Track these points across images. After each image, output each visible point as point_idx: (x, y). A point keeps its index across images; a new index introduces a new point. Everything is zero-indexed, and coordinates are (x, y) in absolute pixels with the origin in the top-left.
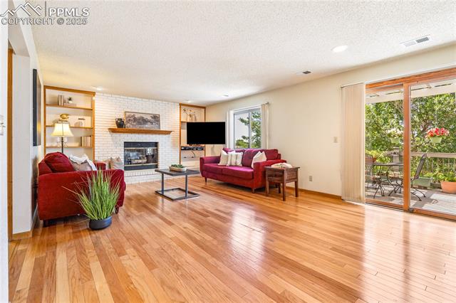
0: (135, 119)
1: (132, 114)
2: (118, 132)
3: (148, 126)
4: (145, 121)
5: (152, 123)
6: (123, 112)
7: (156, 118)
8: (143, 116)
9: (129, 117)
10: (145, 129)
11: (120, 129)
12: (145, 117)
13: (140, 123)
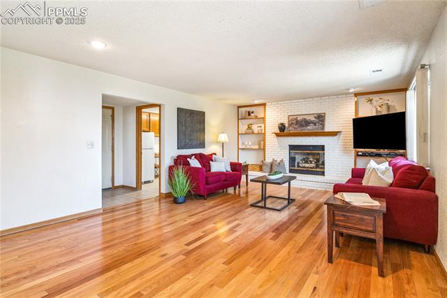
0: (297, 122)
1: (295, 117)
2: (281, 136)
3: (310, 128)
4: (307, 123)
5: (315, 124)
6: (287, 116)
7: (321, 118)
8: (305, 117)
9: (292, 120)
10: (307, 131)
11: (282, 133)
12: (308, 118)
13: (302, 126)
